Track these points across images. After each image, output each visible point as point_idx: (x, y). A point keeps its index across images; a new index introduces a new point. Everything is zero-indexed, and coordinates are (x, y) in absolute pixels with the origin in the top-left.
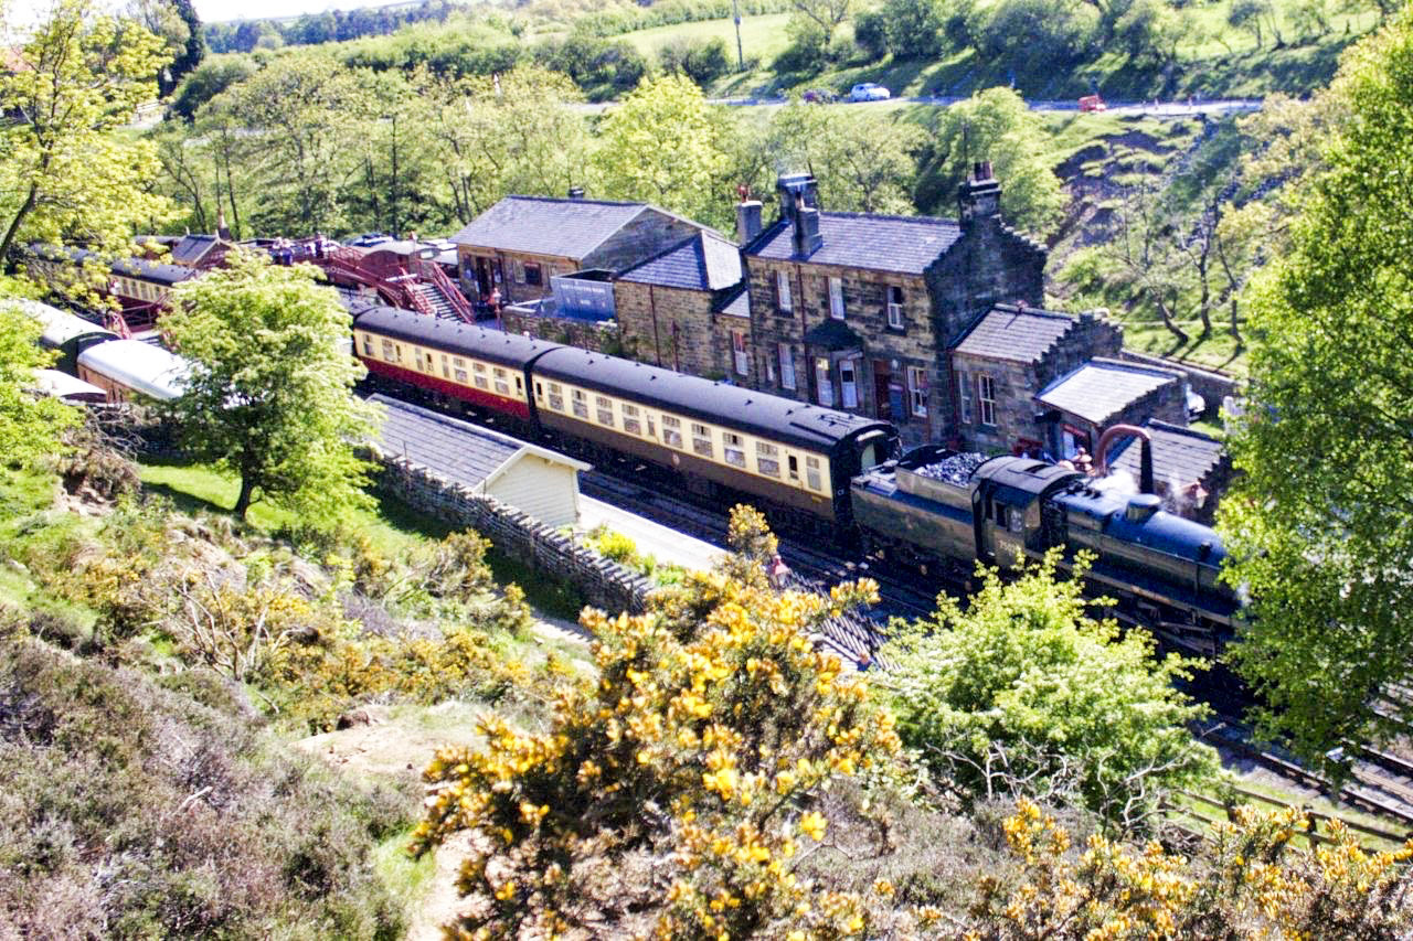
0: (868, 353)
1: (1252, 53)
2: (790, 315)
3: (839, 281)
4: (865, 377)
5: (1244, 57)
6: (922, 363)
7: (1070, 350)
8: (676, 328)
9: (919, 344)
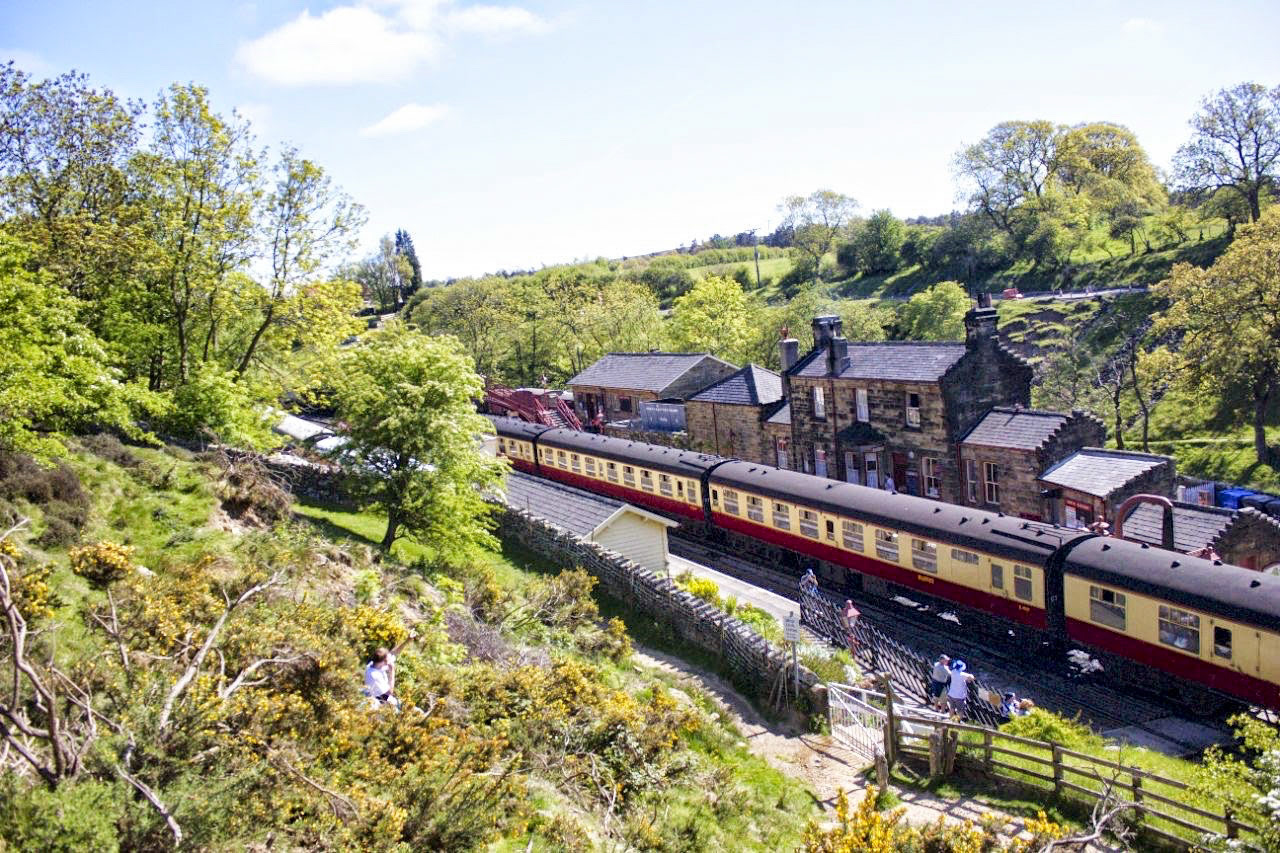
0: (890, 447)
1: (1128, 256)
2: (825, 421)
3: (865, 392)
4: (886, 466)
5: (1122, 260)
6: (935, 453)
7: (1066, 440)
8: (732, 434)
9: (933, 439)
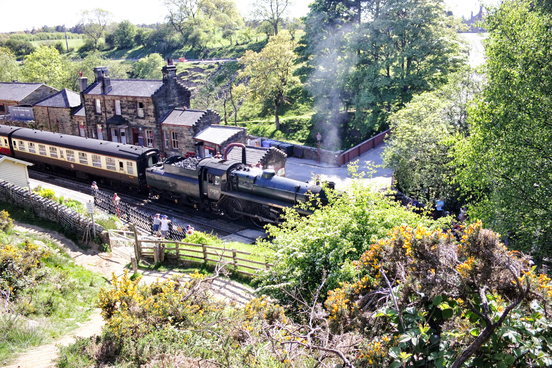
0: (130, 126)
1: (229, 46)
2: (101, 114)
3: (119, 101)
4: (129, 134)
5: (227, 47)
6: (150, 128)
7: (204, 122)
8: (57, 121)
9: (149, 122)
